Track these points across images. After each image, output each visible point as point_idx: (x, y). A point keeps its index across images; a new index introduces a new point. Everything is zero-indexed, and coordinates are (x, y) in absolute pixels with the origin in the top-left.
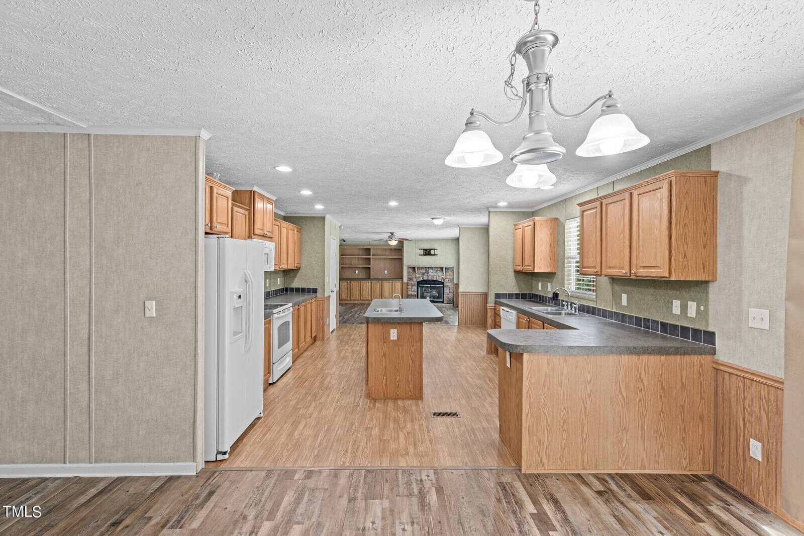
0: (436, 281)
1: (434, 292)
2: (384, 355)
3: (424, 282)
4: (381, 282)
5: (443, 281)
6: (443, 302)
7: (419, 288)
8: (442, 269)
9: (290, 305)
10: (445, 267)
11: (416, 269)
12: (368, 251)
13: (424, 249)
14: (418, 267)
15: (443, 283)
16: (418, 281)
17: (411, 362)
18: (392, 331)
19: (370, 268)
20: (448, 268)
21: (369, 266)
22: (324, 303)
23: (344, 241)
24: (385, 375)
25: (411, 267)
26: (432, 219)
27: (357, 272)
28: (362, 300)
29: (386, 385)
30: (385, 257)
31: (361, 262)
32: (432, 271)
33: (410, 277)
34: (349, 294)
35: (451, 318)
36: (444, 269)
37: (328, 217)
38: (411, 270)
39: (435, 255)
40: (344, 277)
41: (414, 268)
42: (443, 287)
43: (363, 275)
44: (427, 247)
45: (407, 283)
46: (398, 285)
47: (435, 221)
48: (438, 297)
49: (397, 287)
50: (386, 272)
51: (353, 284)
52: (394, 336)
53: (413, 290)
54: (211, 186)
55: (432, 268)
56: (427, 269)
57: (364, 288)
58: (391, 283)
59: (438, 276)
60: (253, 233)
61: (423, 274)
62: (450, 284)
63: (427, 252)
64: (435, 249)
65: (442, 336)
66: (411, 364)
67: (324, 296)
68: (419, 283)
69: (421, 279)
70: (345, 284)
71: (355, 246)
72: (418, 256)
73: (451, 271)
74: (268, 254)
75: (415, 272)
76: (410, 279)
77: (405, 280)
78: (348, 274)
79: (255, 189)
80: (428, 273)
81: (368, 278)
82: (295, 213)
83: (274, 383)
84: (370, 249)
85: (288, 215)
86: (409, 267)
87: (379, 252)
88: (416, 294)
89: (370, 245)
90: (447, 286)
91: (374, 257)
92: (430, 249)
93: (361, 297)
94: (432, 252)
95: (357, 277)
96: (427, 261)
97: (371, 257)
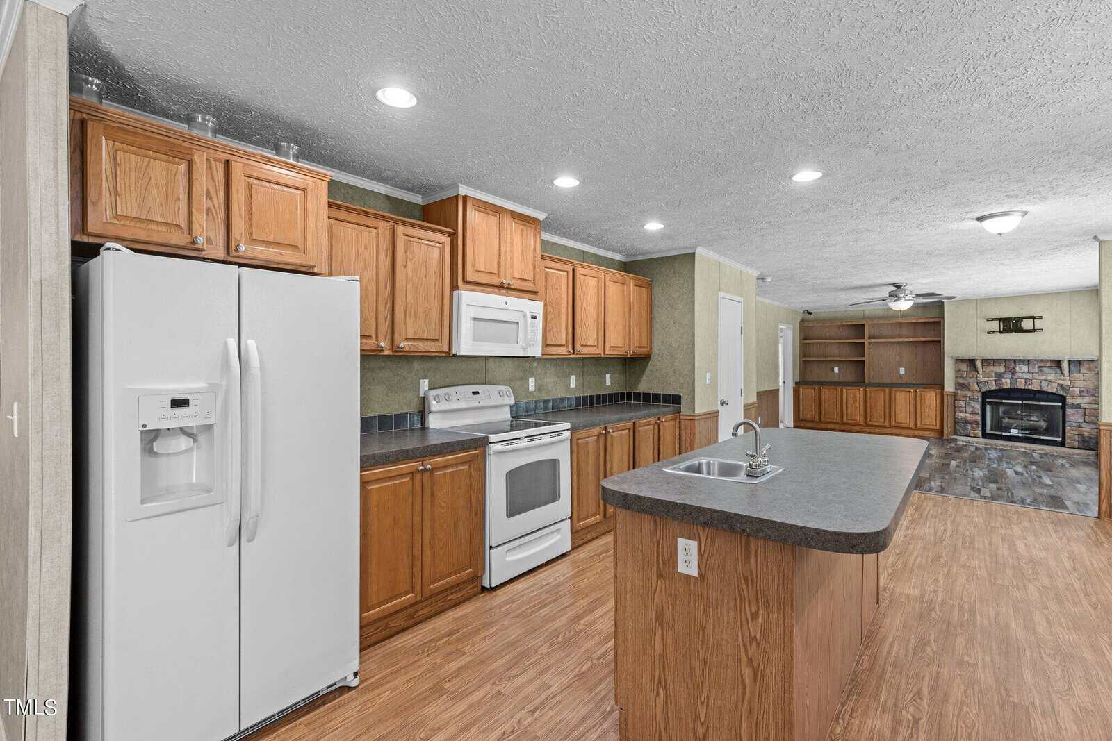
0: (1041, 392)
1: (1033, 419)
2: (660, 617)
3: (999, 394)
4: (887, 390)
5: (1061, 392)
6: (1062, 444)
7: (988, 408)
8: (1058, 363)
9: (567, 425)
10: (1067, 358)
11: (979, 364)
12: (859, 328)
13: (1000, 320)
14: (983, 361)
15: (1063, 399)
16: (984, 390)
17: (747, 673)
18: (682, 542)
19: (864, 361)
20: (1080, 362)
21: (861, 359)
22: (694, 426)
23: (810, 313)
24: (662, 682)
25: (963, 361)
26: (980, 219)
27: (836, 370)
28: (847, 424)
29: (665, 714)
30: (900, 340)
31: (846, 350)
32: (1025, 368)
33: (961, 381)
34: (817, 411)
35: (1078, 491)
36: (1065, 366)
37: (700, 251)
38: (964, 367)
39: (1034, 330)
40: (810, 379)
41: (972, 362)
42: (1063, 408)
43: (850, 376)
44: (1010, 312)
45: (955, 396)
46: (931, 397)
47: (991, 226)
48: (1047, 431)
49: (927, 403)
50: (902, 371)
51: (827, 393)
52: (687, 563)
53: (969, 410)
54: (228, 161)
55: (1027, 362)
56: (1012, 364)
57: (850, 401)
58: (912, 395)
59: (1049, 381)
60: (463, 279)
61: (999, 376)
62: (1088, 400)
63: (1011, 325)
64: (1034, 318)
65: (1020, 546)
66: (747, 682)
67: (694, 411)
68: (985, 395)
69: (994, 387)
70: (808, 392)
71: (832, 320)
72: (985, 336)
73: (1090, 369)
74: (518, 323)
75: (976, 370)
76: (961, 386)
77: (949, 386)
78: (817, 373)
79: (463, 190)
80: (1014, 373)
81: (860, 382)
82: (643, 254)
83: (492, 589)
84: (864, 325)
85: (633, 259)
86: (958, 361)
87: (885, 332)
88: (979, 418)
89: (864, 318)
90: (1078, 406)
91: (873, 340)
92: (1022, 319)
93: (842, 416)
94: (1027, 324)
95: (836, 379)
96: (1010, 345)
97: (866, 340)
